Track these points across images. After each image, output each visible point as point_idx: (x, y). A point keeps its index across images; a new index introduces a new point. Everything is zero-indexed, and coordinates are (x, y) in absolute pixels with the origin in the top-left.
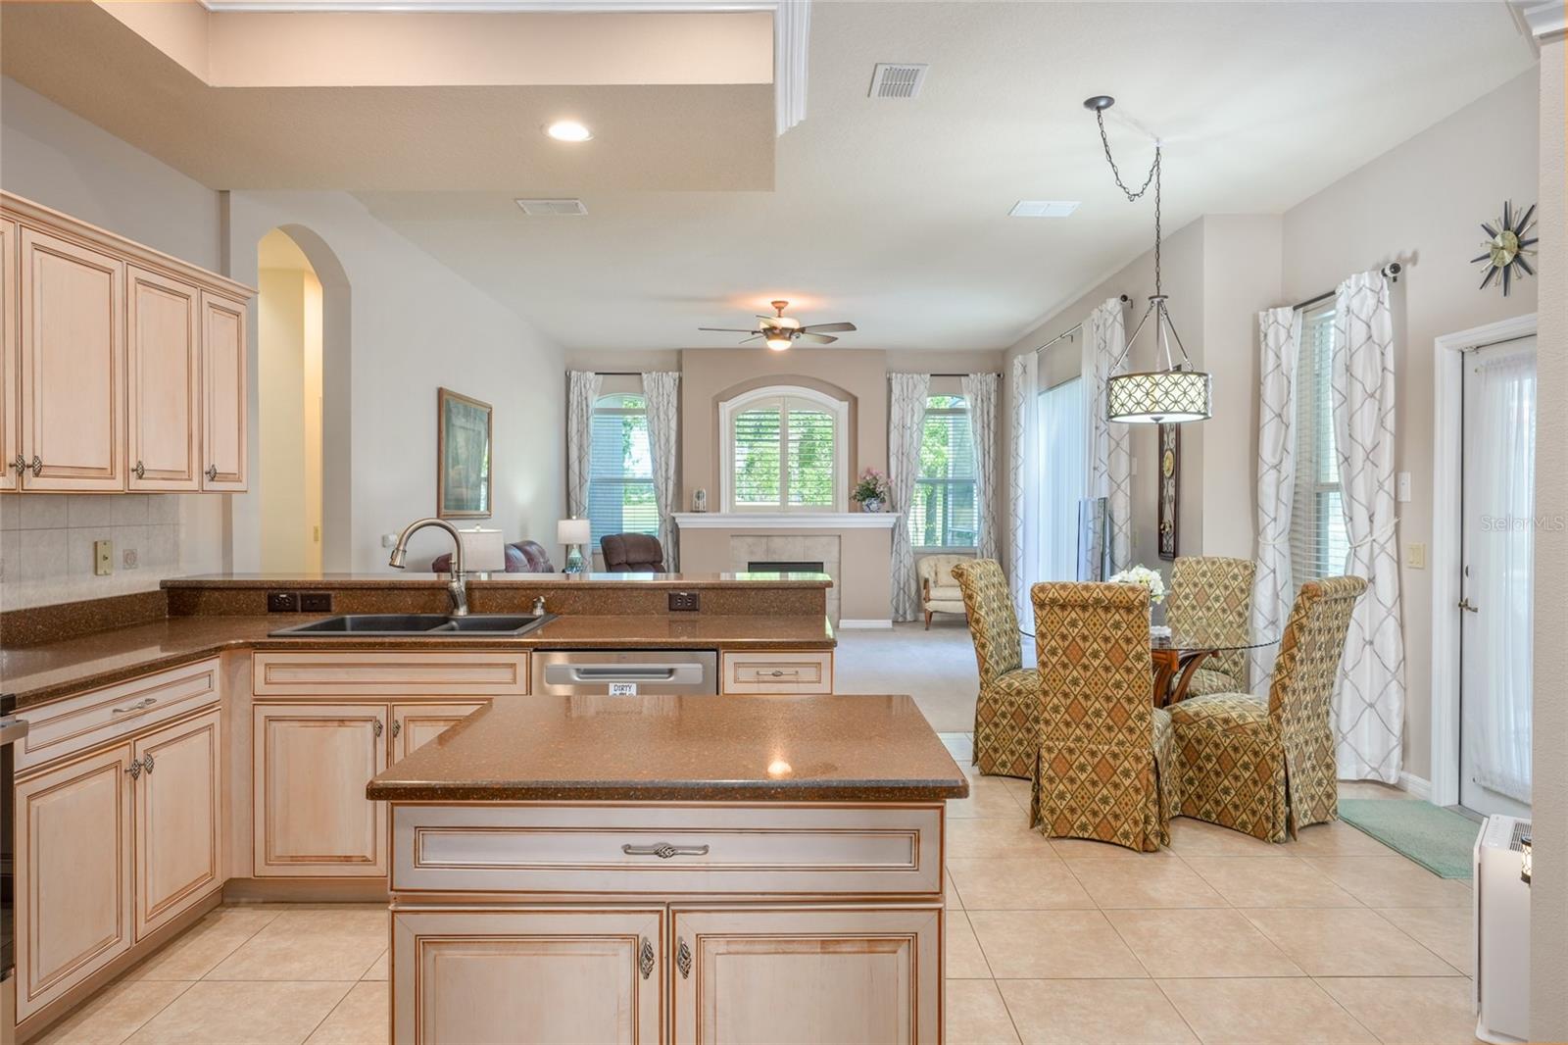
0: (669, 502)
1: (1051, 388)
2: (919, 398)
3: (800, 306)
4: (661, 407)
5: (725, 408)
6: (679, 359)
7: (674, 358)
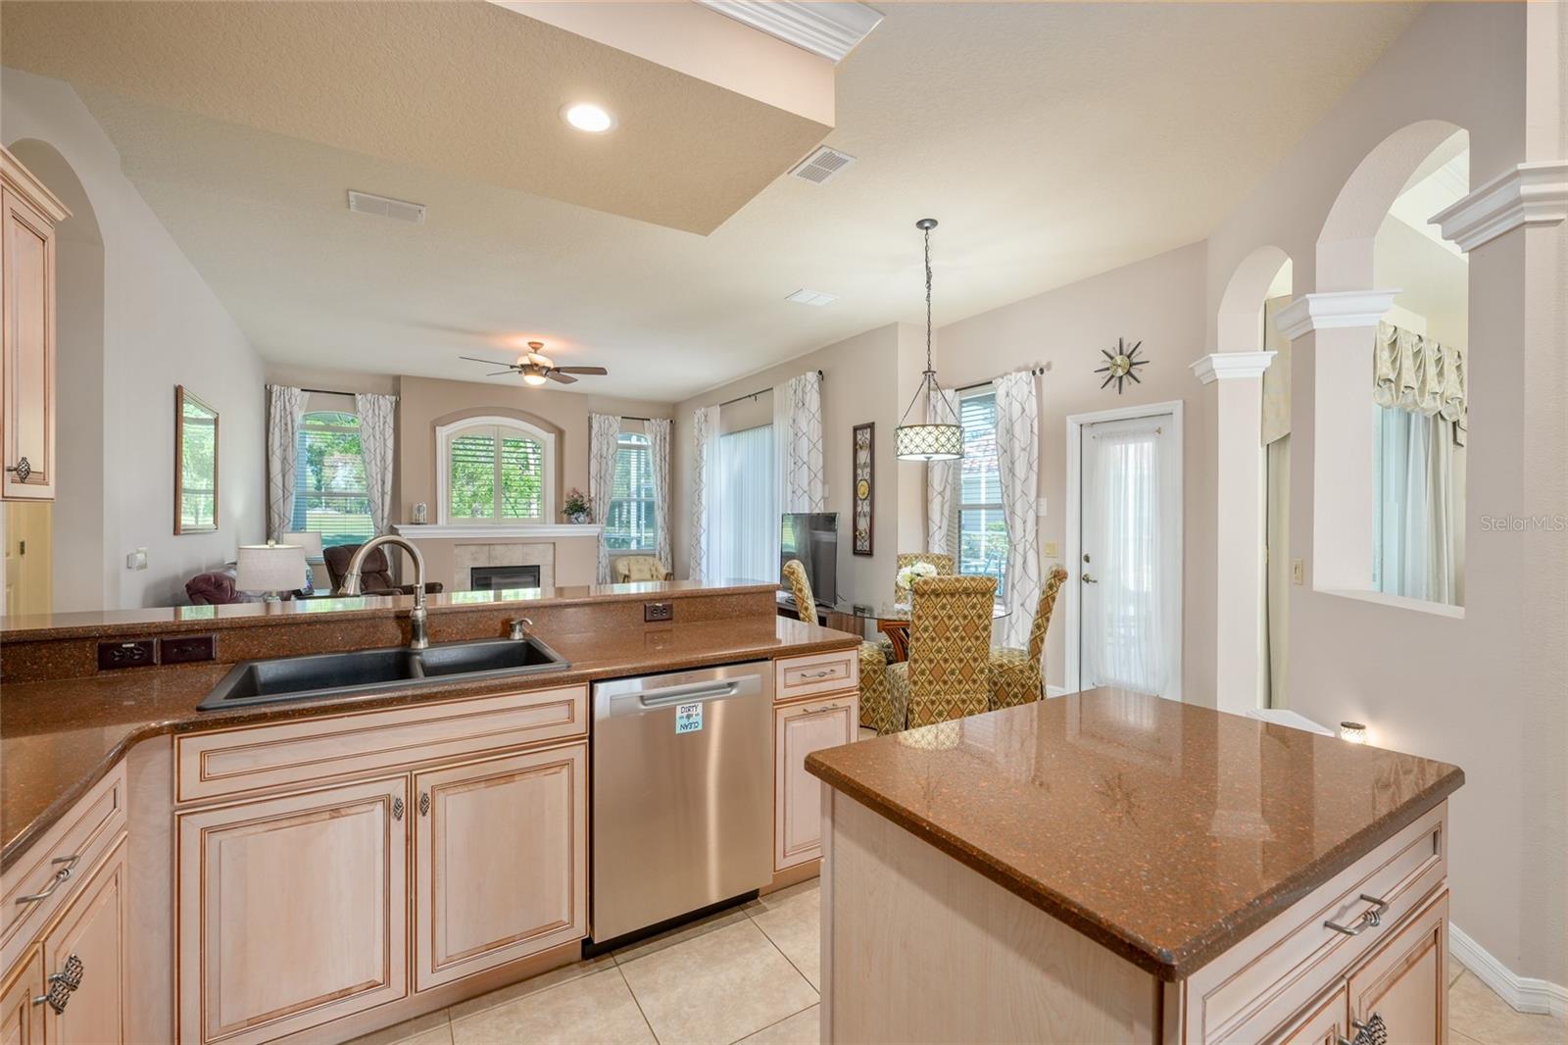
0: (386, 515)
1: (731, 434)
2: (612, 434)
3: (554, 349)
4: (377, 427)
5: (442, 432)
6: (396, 385)
7: (389, 384)
